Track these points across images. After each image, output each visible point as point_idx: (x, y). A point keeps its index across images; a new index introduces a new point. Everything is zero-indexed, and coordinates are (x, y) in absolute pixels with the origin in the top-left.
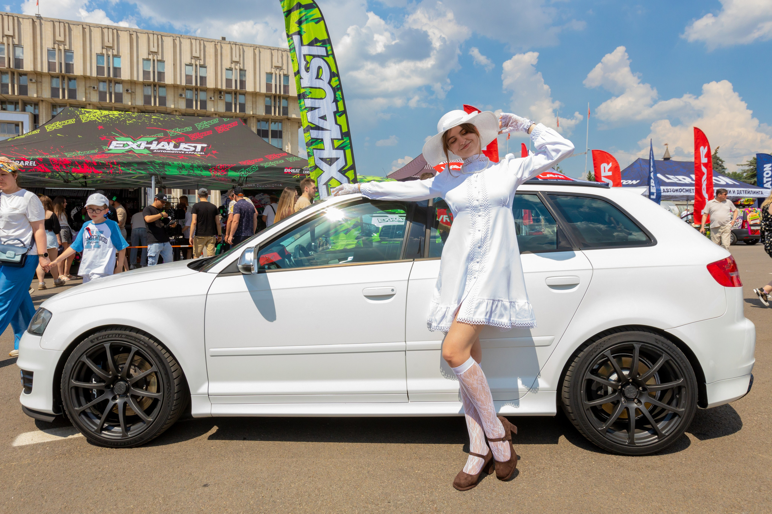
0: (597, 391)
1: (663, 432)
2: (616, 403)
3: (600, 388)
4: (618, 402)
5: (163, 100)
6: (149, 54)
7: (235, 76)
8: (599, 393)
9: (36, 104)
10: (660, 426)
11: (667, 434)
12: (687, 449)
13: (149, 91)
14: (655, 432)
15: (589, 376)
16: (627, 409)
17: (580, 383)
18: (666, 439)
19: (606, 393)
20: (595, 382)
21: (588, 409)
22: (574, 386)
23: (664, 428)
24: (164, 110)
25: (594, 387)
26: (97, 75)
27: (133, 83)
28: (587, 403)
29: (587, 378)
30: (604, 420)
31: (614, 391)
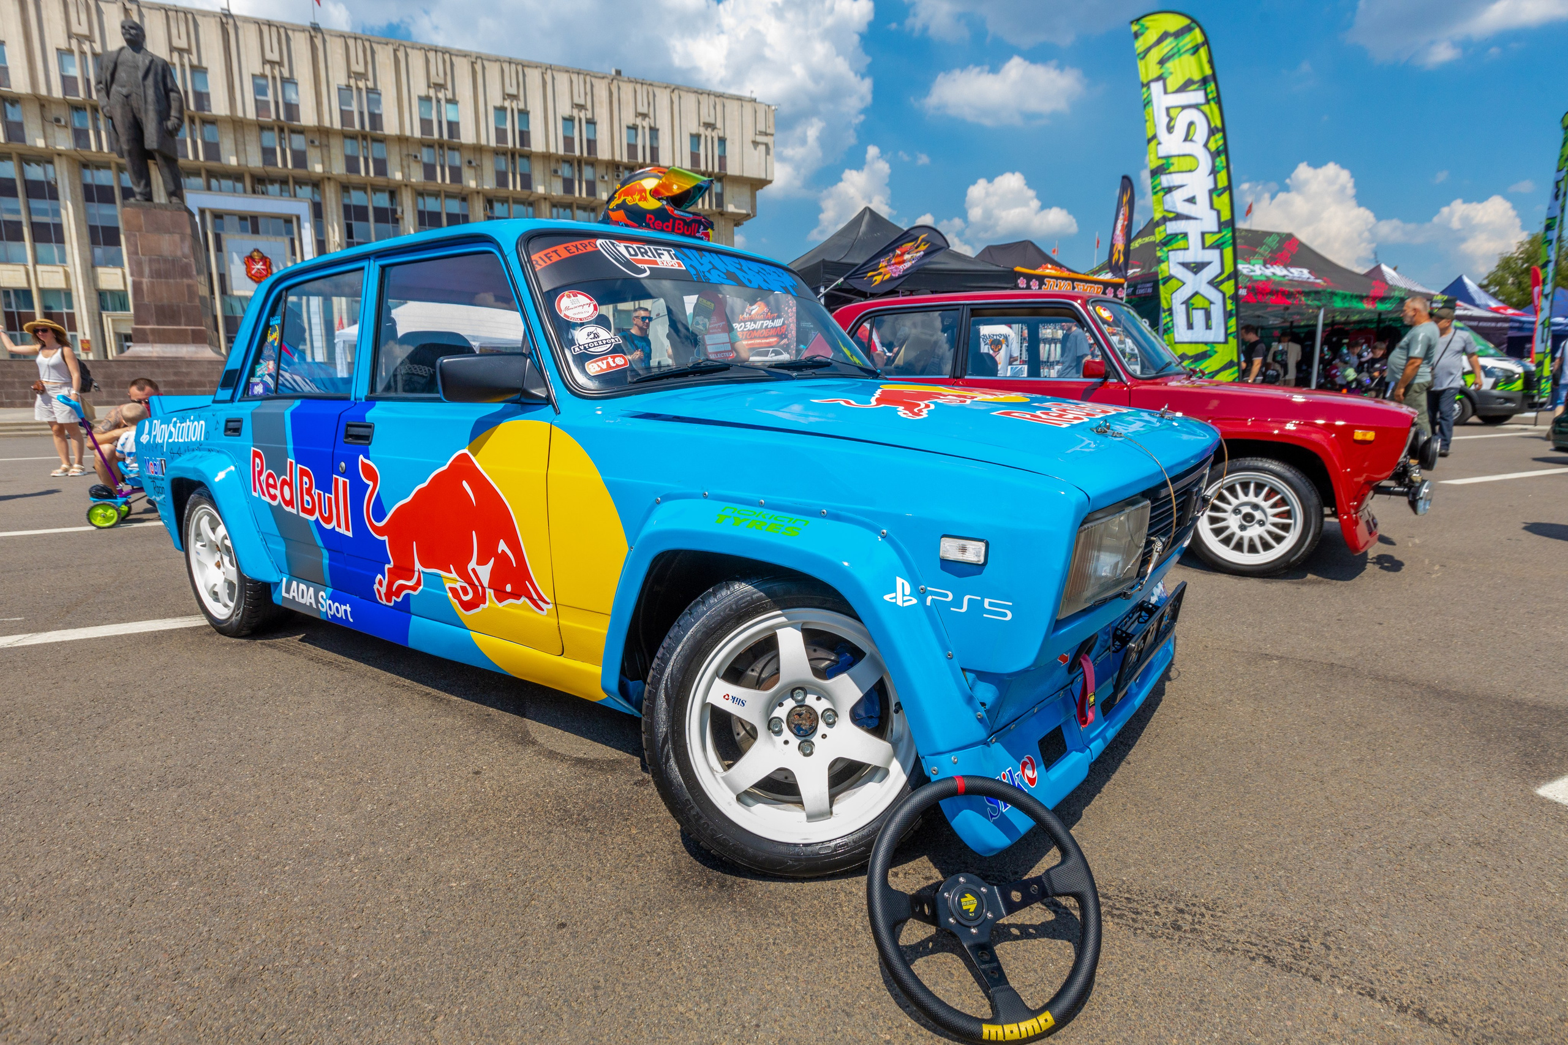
6: (504, 99)
7: (643, 140)
9: (316, 184)
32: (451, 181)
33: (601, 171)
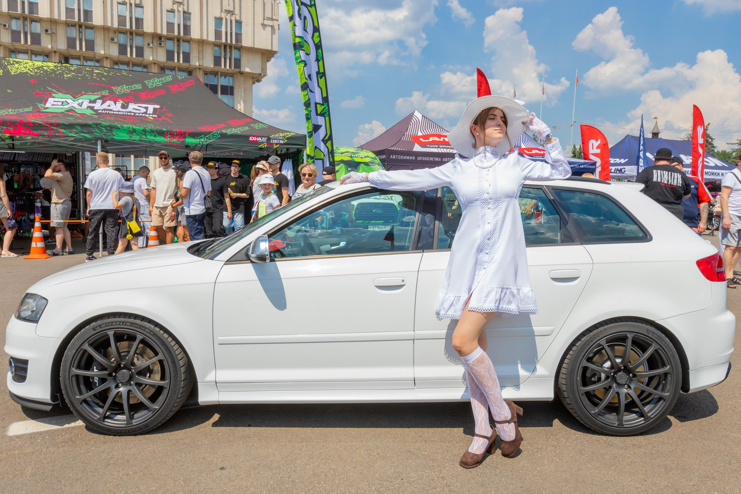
0: (591, 378)
1: (649, 415)
2: (607, 389)
3: (594, 375)
4: (610, 387)
5: (90, 45)
8: (593, 379)
10: (646, 409)
11: (652, 416)
12: (669, 430)
13: (74, 33)
14: (641, 414)
15: (585, 363)
16: (618, 393)
17: (576, 370)
18: (651, 420)
19: (599, 379)
20: (590, 369)
21: (582, 394)
22: (571, 373)
23: (650, 411)
24: (92, 56)
25: (588, 374)
26: (9, 10)
27: (53, 22)
28: (582, 388)
29: (584, 365)
30: (596, 405)
31: (607, 377)
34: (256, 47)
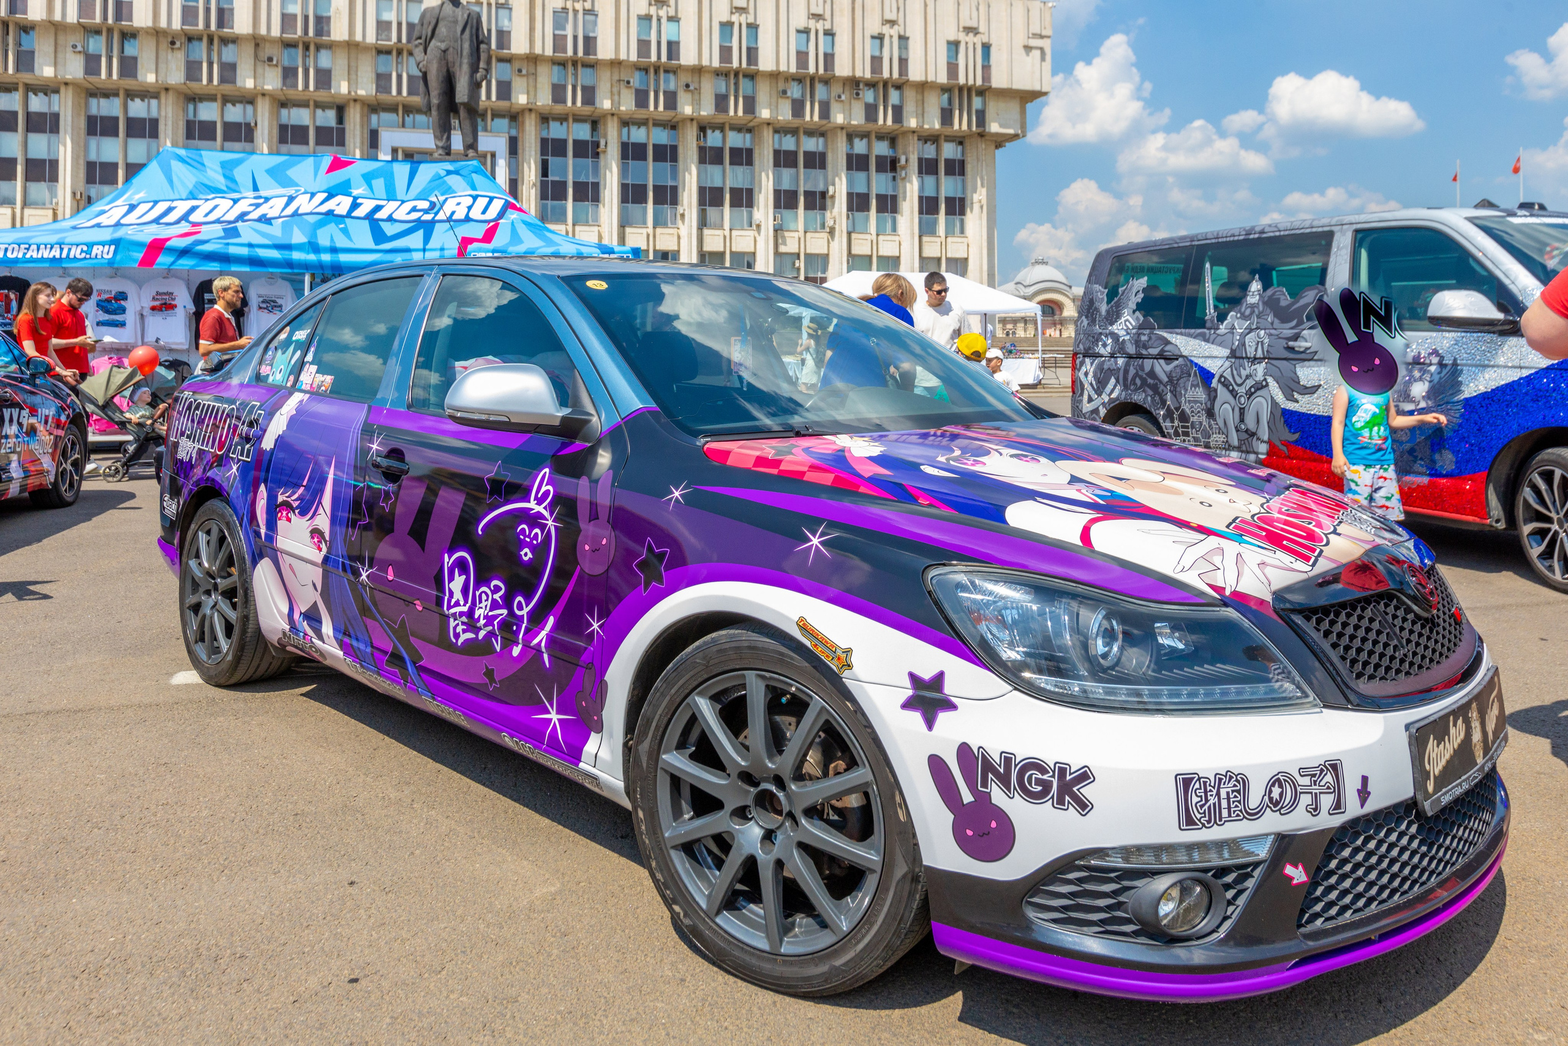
32: (665, 108)
33: (836, 89)
34: (1015, 87)
